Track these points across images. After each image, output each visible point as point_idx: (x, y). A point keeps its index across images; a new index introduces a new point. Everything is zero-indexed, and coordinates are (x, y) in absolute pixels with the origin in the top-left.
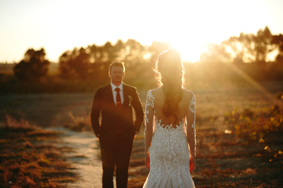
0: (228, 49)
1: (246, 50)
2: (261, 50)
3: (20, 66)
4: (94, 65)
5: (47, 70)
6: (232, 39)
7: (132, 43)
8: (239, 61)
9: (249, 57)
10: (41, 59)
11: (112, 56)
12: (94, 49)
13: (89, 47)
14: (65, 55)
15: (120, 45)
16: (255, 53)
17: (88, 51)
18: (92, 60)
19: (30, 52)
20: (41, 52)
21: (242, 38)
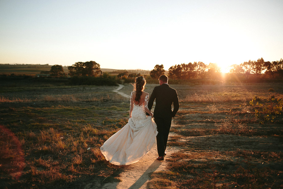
0: (244, 68)
1: (251, 68)
2: (259, 69)
3: (153, 72)
6: (245, 63)
7: (201, 64)
8: (248, 73)
9: (253, 72)
10: (162, 69)
11: (191, 69)
12: (184, 65)
13: (182, 64)
14: (171, 68)
15: (196, 64)
16: (256, 70)
17: (181, 66)
19: (157, 66)
20: (162, 66)
21: (249, 63)
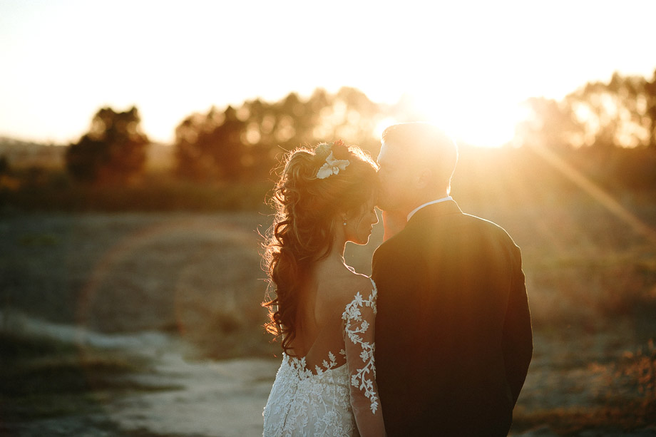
0: (583, 112)
1: (625, 114)
4: (259, 149)
5: (142, 158)
6: (591, 88)
7: (352, 98)
8: (604, 145)
9: (633, 133)
10: (130, 131)
12: (258, 109)
13: (247, 104)
14: (187, 123)
15: (321, 100)
16: (648, 121)
17: (243, 114)
18: (252, 136)
19: (105, 114)
20: (131, 116)
21: (614, 86)
